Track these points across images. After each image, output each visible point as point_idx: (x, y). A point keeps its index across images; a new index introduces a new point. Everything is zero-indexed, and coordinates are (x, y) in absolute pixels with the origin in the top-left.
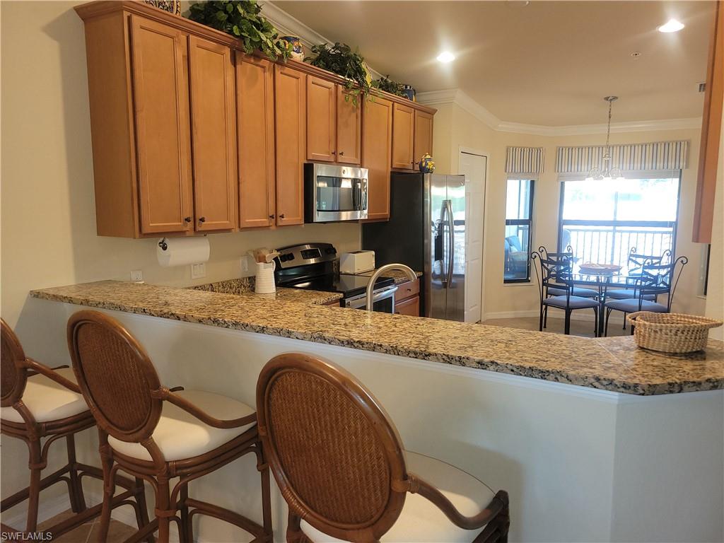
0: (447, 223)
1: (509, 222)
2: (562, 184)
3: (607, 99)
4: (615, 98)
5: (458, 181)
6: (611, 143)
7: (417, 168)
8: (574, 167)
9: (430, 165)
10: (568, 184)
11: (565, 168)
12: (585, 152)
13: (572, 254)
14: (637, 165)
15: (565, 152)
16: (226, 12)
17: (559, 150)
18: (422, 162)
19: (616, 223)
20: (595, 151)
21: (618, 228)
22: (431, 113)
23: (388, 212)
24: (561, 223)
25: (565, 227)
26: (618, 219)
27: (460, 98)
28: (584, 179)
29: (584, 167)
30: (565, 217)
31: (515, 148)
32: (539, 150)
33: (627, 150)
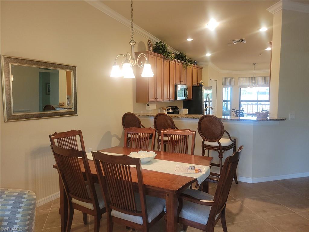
0: (208, 102)
1: (224, 101)
2: (240, 89)
3: (253, 64)
4: (256, 64)
5: (210, 88)
6: (255, 76)
7: (199, 84)
8: (244, 84)
9: (203, 84)
10: (242, 89)
11: (241, 84)
12: (247, 79)
13: (244, 110)
14: (263, 83)
15: (241, 79)
16: (162, 50)
17: (239, 78)
18: (200, 83)
19: (258, 101)
20: (250, 79)
21: (259, 102)
22: (202, 68)
23: (191, 98)
24: (240, 101)
25: (242, 103)
26: (259, 100)
27: (210, 64)
28: (247, 87)
29: (247, 84)
30: (241, 99)
31: (225, 78)
32: (233, 78)
33: (260, 78)
